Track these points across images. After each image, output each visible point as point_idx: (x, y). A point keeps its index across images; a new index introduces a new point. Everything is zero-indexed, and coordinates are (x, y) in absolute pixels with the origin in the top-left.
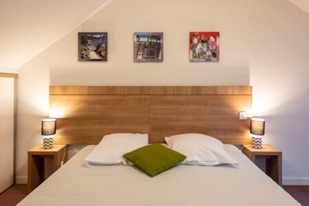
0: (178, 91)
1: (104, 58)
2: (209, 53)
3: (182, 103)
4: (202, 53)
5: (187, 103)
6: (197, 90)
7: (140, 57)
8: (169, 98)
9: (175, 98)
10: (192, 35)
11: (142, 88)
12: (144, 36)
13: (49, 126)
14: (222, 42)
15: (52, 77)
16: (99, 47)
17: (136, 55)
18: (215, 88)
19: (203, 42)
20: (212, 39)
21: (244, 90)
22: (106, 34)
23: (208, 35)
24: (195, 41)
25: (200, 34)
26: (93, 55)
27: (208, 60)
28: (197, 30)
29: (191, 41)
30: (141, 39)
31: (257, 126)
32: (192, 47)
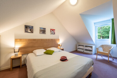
0: (49, 40)
1: (32, 32)
3: (49, 42)
4: (53, 33)
5: (50, 42)
6: (52, 40)
7: (41, 33)
8: (47, 41)
9: (49, 41)
10: (51, 29)
11: (42, 39)
12: (42, 28)
14: (56, 31)
16: (31, 29)
18: (55, 39)
19: (53, 31)
21: (59, 40)
22: (33, 26)
24: (51, 30)
26: (29, 31)
27: (53, 34)
28: (52, 29)
29: (51, 31)
30: (41, 29)
31: (60, 45)
32: (51, 32)
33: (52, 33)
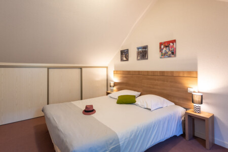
0: (154, 73)
1: (127, 60)
2: (170, 53)
3: (155, 80)
4: (166, 53)
5: (158, 80)
6: (162, 73)
7: (139, 58)
8: (149, 77)
10: (161, 44)
11: (139, 72)
12: (140, 48)
13: (112, 84)
15: (115, 67)
16: (126, 55)
17: (138, 57)
18: (172, 72)
19: (166, 47)
20: (171, 44)
21: (192, 74)
22: (128, 50)
23: (169, 42)
24: (162, 47)
25: (165, 43)
26: (124, 59)
27: (170, 56)
28: (163, 41)
29: (160, 47)
30: (139, 50)
31: (197, 98)
32: (161, 50)
33: (164, 55)
